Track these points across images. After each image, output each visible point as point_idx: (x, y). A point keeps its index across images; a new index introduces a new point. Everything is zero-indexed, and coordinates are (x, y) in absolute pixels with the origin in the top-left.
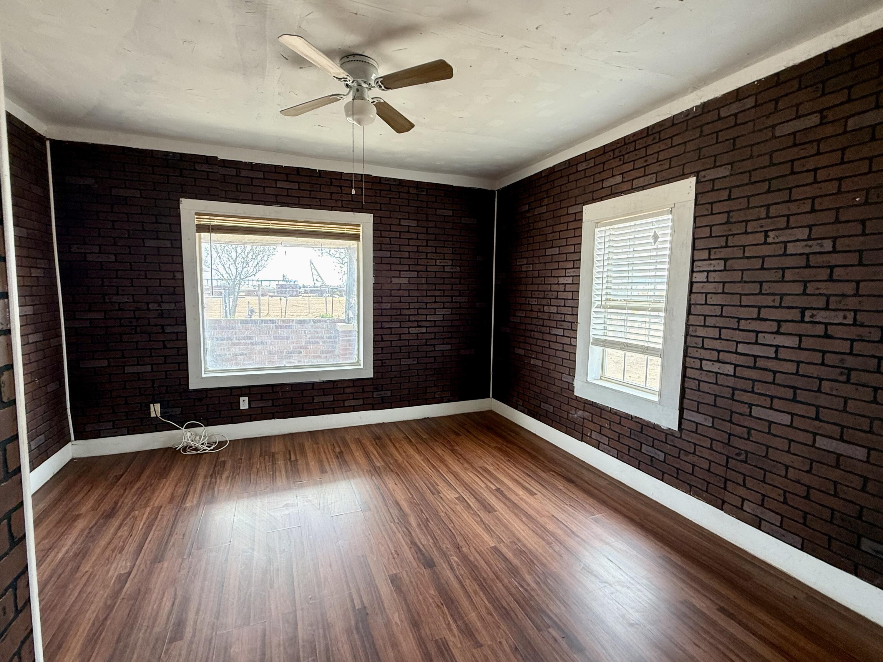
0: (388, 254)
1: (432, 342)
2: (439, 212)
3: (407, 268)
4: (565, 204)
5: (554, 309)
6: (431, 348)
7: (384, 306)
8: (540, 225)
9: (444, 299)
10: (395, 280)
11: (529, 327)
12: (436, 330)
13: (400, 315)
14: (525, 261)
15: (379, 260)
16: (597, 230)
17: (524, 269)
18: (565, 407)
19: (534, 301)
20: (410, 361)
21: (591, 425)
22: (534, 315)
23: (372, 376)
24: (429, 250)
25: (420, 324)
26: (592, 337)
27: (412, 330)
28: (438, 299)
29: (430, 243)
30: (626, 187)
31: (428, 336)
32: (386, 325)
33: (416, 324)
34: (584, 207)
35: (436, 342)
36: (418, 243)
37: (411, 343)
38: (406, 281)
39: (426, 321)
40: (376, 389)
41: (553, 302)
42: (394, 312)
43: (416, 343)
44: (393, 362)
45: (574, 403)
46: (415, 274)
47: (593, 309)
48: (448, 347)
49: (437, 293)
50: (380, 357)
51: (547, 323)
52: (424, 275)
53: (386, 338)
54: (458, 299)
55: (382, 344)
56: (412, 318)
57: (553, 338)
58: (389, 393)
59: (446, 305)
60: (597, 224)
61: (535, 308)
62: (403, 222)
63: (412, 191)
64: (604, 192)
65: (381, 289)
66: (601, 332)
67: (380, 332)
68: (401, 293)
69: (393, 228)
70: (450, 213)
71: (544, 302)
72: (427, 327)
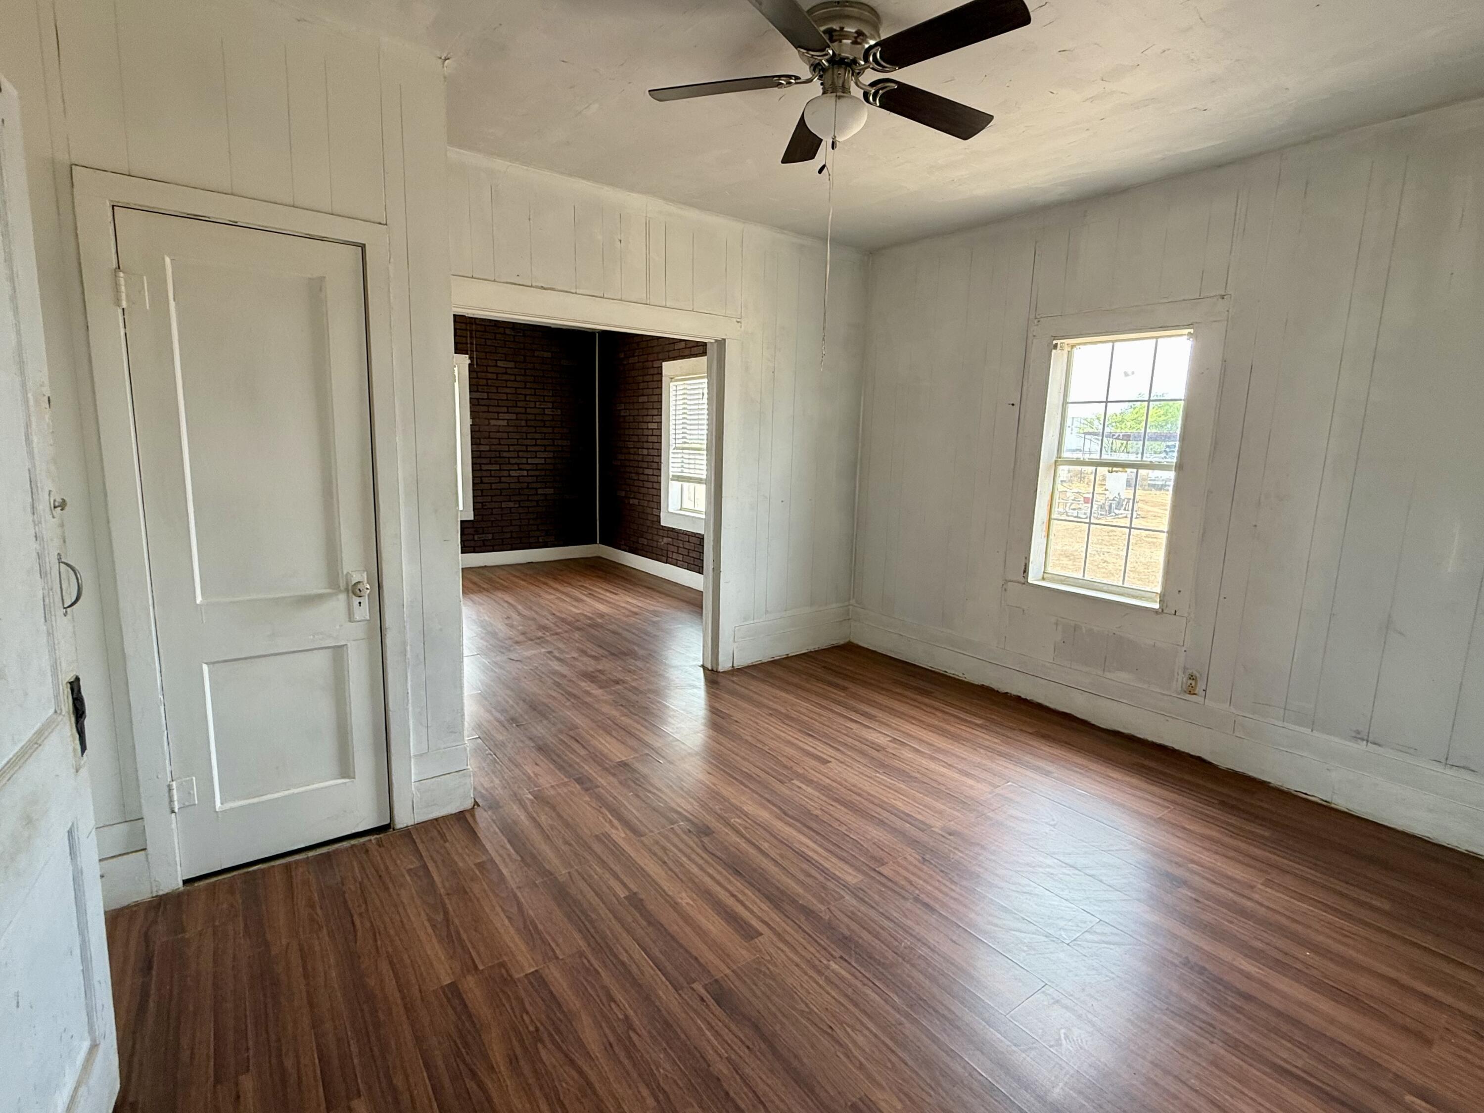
0: (485, 396)
1: (534, 485)
2: (536, 353)
3: (505, 409)
4: (651, 358)
5: (645, 452)
6: (533, 492)
7: (483, 448)
8: (633, 373)
9: (546, 442)
10: (493, 422)
11: (628, 470)
12: (537, 473)
13: (500, 457)
14: (623, 406)
15: (476, 402)
16: (672, 384)
17: (622, 414)
18: (655, 538)
19: (631, 445)
20: (511, 504)
21: (671, 548)
22: (632, 457)
23: (472, 518)
24: (529, 392)
25: (521, 466)
26: (671, 474)
27: (513, 473)
28: (539, 442)
29: (528, 385)
30: (687, 352)
31: (529, 479)
32: (484, 467)
33: (516, 467)
34: (664, 363)
35: (539, 485)
36: (516, 385)
37: (512, 486)
38: (505, 423)
39: (527, 464)
40: (477, 532)
41: (645, 445)
42: (493, 454)
43: (518, 486)
44: (493, 505)
45: (661, 533)
46: (514, 417)
47: (671, 451)
48: (551, 491)
49: (537, 436)
50: (479, 499)
51: (641, 464)
52: (523, 417)
53: (485, 480)
54: (560, 442)
55: (482, 486)
56: (513, 461)
57: (646, 478)
58: (490, 537)
59: (548, 448)
60: (672, 379)
61: (632, 451)
62: (500, 364)
63: (508, 331)
64: (676, 353)
65: (479, 431)
66: (679, 470)
67: (478, 474)
68: (499, 435)
69: (490, 369)
70: (548, 355)
71: (639, 445)
72: (528, 470)
